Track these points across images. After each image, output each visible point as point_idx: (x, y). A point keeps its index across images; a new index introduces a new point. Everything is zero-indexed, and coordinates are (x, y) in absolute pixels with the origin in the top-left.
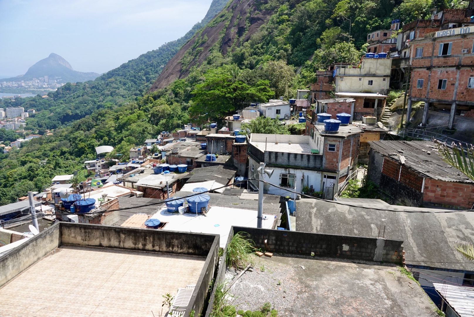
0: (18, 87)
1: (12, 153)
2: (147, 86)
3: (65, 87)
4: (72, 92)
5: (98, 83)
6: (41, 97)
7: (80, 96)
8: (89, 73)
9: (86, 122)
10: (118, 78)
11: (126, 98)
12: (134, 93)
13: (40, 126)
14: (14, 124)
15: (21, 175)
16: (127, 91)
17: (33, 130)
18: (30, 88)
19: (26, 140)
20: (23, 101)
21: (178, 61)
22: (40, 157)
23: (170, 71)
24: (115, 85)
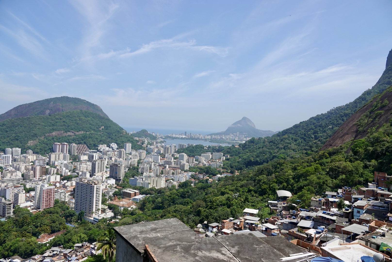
0: (220, 139)
1: (214, 184)
2: (315, 143)
3: (251, 141)
4: (255, 144)
5: (275, 139)
6: (234, 147)
7: (260, 148)
8: (267, 131)
9: (267, 169)
10: (291, 135)
11: (296, 151)
12: (303, 148)
13: (232, 167)
14: (217, 164)
15: (222, 202)
16: (297, 146)
17: (227, 169)
18: (227, 140)
19: (222, 176)
20: (223, 149)
21: (354, 123)
22: (234, 191)
23: (346, 131)
24: (288, 141)
